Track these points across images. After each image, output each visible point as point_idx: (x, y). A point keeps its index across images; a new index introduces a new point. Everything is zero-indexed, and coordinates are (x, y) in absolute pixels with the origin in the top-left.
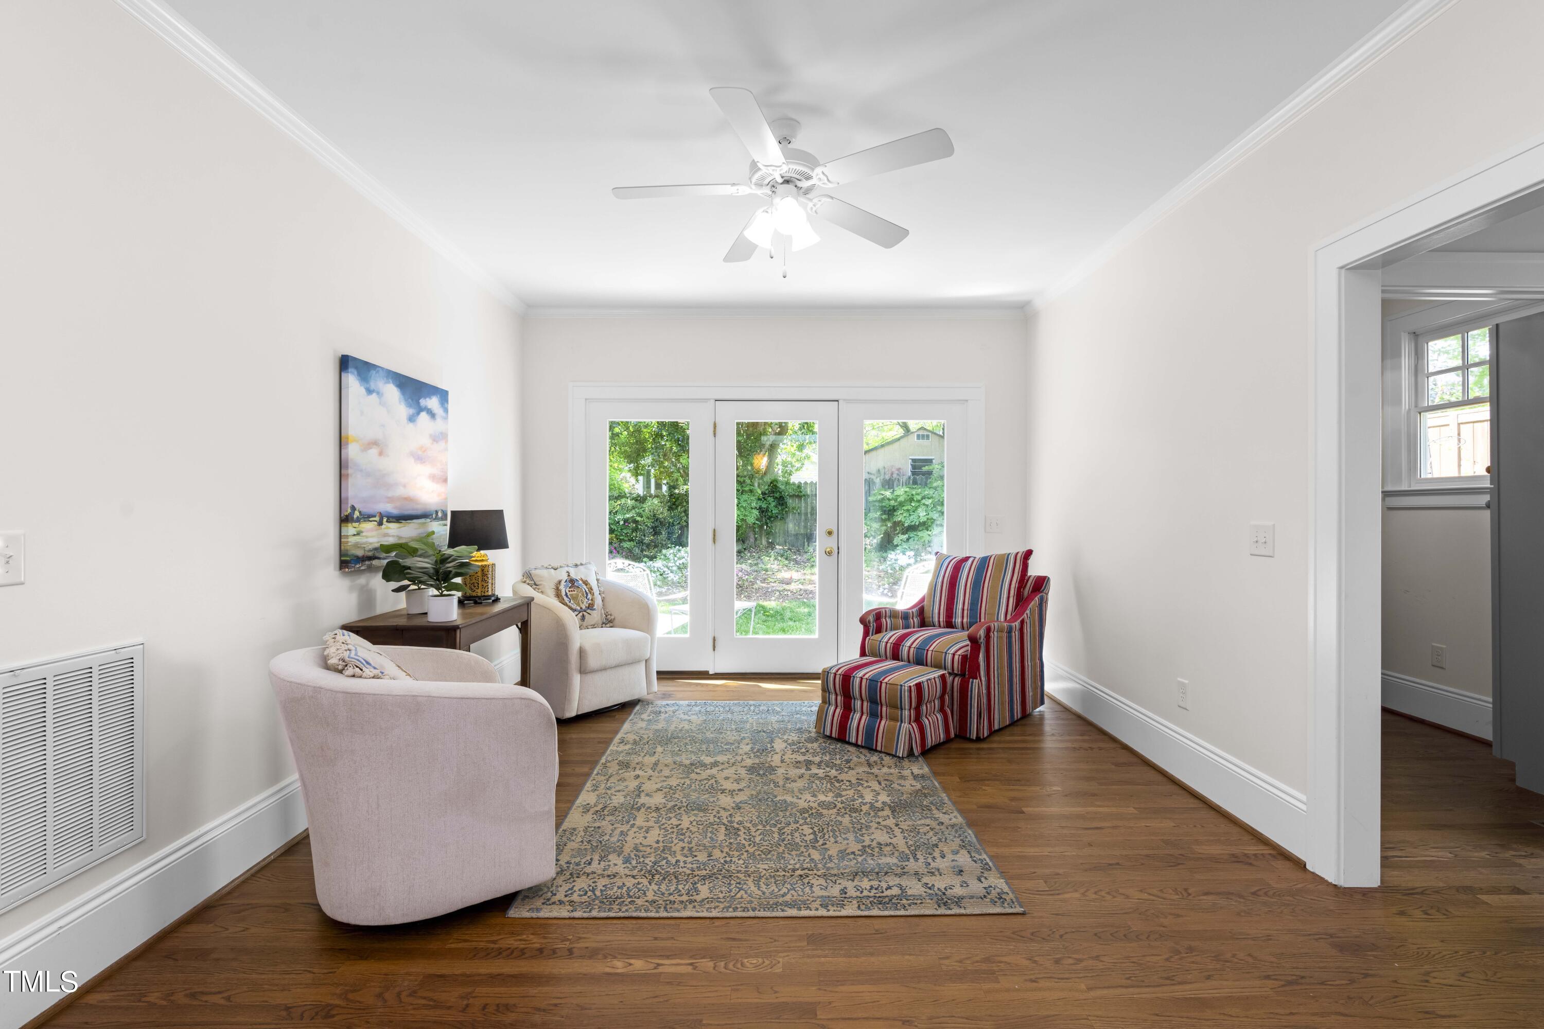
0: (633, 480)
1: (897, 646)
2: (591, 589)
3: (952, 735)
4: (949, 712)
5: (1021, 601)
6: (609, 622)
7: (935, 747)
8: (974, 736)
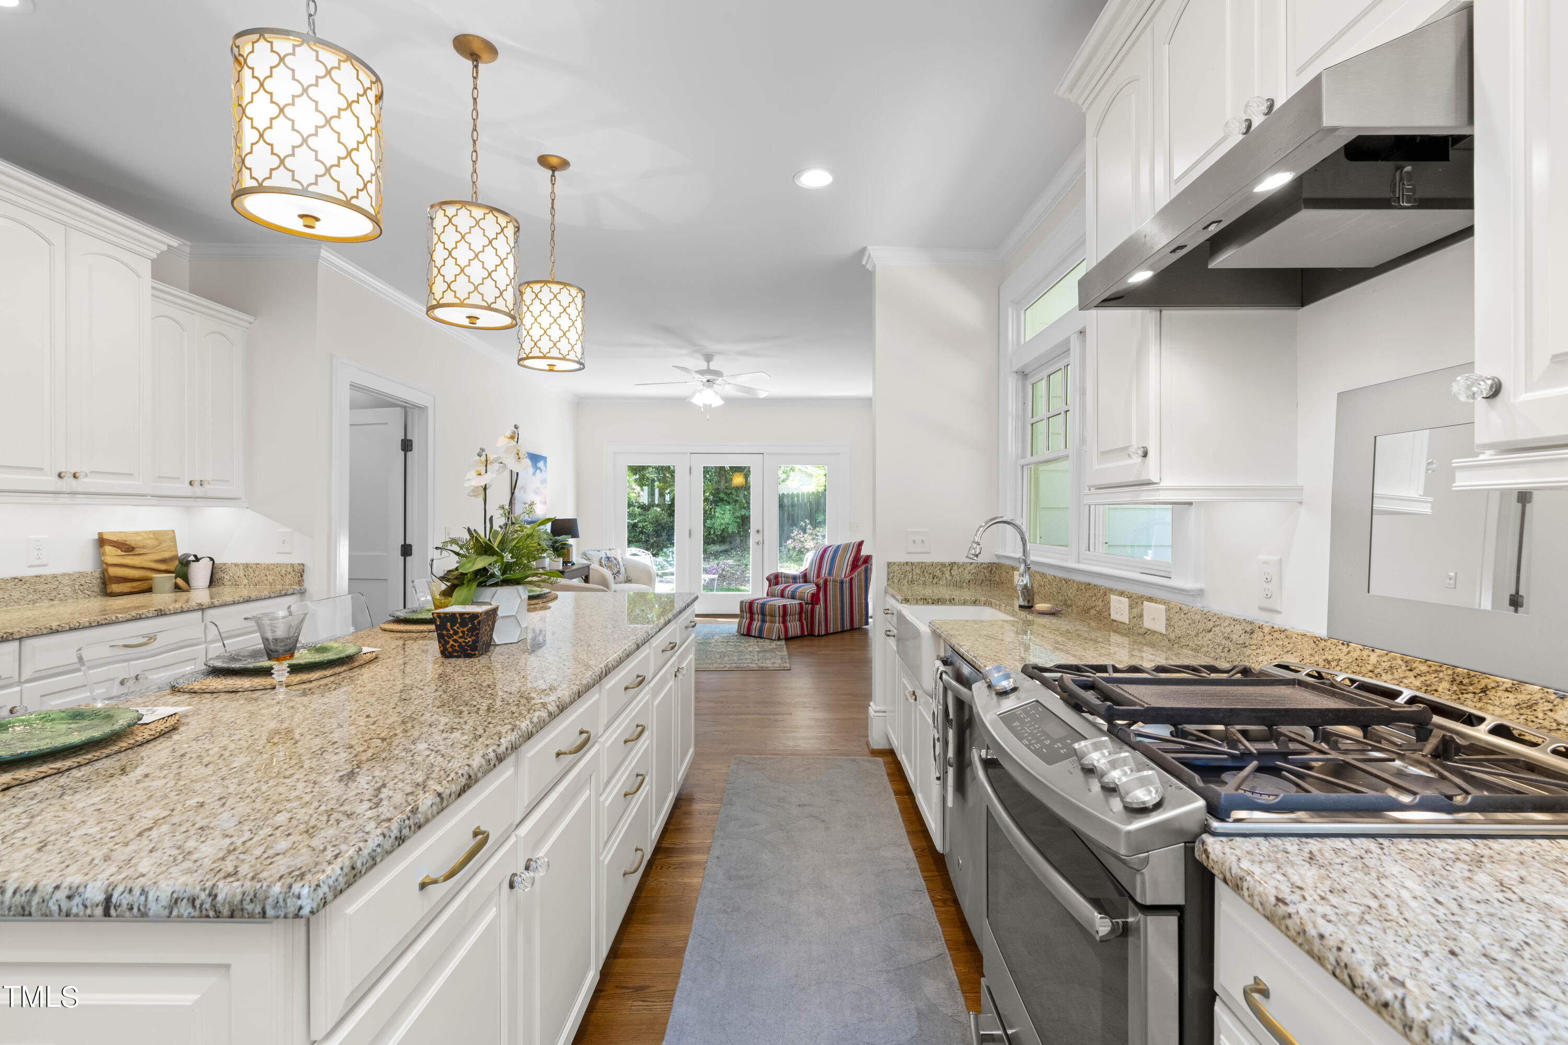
0: (638, 488)
1: (783, 590)
2: (618, 563)
3: (806, 633)
4: (805, 622)
5: (854, 566)
6: (628, 580)
7: (795, 638)
8: (816, 634)
